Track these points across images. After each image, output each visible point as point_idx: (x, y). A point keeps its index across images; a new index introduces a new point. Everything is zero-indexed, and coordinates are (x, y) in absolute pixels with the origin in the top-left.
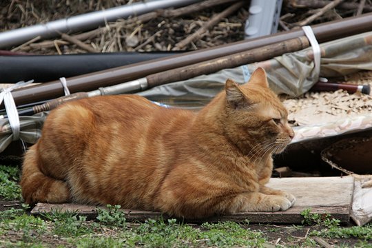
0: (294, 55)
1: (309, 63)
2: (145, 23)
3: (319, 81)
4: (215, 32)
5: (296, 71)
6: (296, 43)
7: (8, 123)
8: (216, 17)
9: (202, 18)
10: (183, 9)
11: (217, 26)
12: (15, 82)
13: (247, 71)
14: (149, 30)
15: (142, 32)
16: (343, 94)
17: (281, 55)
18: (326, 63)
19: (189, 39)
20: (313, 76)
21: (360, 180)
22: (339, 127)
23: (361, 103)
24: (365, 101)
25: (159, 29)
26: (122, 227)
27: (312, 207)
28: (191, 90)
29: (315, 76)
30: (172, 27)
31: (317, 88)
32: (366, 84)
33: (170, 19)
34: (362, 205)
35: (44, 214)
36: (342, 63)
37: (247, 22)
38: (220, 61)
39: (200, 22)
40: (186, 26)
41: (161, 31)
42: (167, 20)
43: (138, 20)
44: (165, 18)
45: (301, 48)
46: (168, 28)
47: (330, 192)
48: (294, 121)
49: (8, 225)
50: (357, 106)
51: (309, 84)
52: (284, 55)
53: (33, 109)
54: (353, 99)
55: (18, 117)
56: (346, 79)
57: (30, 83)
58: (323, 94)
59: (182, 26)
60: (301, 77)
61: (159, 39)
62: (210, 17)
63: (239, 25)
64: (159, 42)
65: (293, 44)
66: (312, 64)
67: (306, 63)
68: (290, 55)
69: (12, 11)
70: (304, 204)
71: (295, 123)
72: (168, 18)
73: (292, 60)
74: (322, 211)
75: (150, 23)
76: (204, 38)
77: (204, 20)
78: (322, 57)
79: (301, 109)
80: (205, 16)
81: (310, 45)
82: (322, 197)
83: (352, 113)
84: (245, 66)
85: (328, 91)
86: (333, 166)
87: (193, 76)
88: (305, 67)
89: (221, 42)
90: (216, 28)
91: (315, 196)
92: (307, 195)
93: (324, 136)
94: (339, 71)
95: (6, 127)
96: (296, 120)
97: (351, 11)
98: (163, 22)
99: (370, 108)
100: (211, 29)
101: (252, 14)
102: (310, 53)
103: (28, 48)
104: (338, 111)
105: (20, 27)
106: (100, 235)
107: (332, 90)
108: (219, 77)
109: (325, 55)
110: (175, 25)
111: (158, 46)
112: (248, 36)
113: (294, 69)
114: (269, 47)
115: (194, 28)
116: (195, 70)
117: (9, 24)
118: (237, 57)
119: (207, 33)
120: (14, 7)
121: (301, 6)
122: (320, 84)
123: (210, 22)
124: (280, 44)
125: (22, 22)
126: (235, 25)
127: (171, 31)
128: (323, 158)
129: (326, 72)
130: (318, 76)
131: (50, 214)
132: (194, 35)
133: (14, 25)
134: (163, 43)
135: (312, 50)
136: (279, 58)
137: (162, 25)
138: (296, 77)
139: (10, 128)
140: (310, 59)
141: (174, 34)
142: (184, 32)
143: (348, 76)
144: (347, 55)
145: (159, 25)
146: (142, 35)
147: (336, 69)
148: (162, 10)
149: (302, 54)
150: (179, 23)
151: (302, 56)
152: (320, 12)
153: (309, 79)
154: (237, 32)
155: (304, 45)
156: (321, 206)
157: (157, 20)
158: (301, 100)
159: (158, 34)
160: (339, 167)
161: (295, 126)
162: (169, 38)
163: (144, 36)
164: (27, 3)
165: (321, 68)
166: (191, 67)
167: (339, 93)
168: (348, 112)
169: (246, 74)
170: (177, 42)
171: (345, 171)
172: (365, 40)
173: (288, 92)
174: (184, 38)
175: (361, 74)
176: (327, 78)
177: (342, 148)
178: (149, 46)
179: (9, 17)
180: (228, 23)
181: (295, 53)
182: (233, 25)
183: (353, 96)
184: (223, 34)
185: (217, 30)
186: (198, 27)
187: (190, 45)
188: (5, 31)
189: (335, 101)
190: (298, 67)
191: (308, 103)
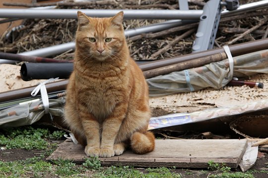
0: (217, 64)
1: (227, 68)
2: (134, 41)
3: (233, 79)
4: (176, 48)
5: (217, 74)
6: (219, 57)
7: (42, 103)
8: (177, 38)
9: (169, 38)
10: (157, 33)
11: (178, 44)
12: (48, 79)
13: (188, 73)
14: (136, 46)
15: (132, 47)
16: (246, 88)
17: (209, 63)
18: (237, 69)
19: (160, 52)
20: (229, 77)
21: (251, 141)
22: (241, 109)
23: (256, 94)
24: (259, 92)
25: (142, 46)
26: (98, 170)
27: (216, 158)
28: (153, 84)
29: (230, 76)
30: (150, 44)
31: (231, 84)
32: (261, 82)
33: (149, 39)
34: (249, 157)
35: (53, 160)
36: (247, 69)
37: (194, 42)
38: (171, 67)
39: (167, 41)
40: (159, 43)
41: (143, 47)
42: (148, 40)
43: (130, 40)
44: (146, 39)
45: (221, 60)
46: (147, 45)
47: (230, 149)
48: (214, 105)
49: (29, 167)
50: (254, 96)
51: (226, 81)
52: (211, 64)
53: (57, 95)
54: (253, 91)
55: (48, 100)
56: (250, 79)
57: (57, 79)
58: (235, 87)
59: (156, 44)
60: (221, 77)
61: (141, 51)
62: (174, 38)
63: (191, 43)
64: (141, 53)
65: (217, 57)
66: (228, 69)
67: (224, 69)
68: (215, 63)
69: (58, 34)
70: (212, 157)
71: (215, 106)
72: (148, 39)
73: (215, 66)
74: (221, 161)
75: (137, 42)
76: (169, 51)
77: (170, 40)
78: (234, 65)
79: (220, 97)
80: (171, 37)
81: (227, 58)
82: (224, 152)
83: (250, 99)
84: (186, 70)
85: (238, 86)
86: (237, 132)
87: (154, 76)
88: (223, 71)
89: (179, 54)
90: (177, 45)
91: (219, 151)
92: (215, 150)
93: (231, 114)
94: (245, 73)
95: (41, 106)
96: (216, 104)
97: (261, 35)
98: (145, 41)
99: (262, 97)
100: (173, 46)
101: (197, 37)
102: (227, 62)
103: (64, 56)
104: (242, 98)
105: (62, 43)
106: (83, 175)
107: (240, 85)
108: (171, 77)
109: (236, 63)
110: (152, 43)
111: (141, 56)
112: (194, 50)
113: (216, 72)
114: (201, 59)
115: (164, 45)
116: (156, 72)
117: (56, 42)
118: (182, 64)
119: (171, 48)
120: (59, 31)
121: (230, 32)
122: (233, 81)
123: (174, 41)
124: (208, 57)
125: (63, 40)
126: (189, 43)
127: (149, 46)
128: (231, 128)
129: (237, 74)
130: (232, 77)
131: (57, 160)
132: (163, 49)
133: (58, 42)
134: (144, 54)
135: (228, 61)
136: (208, 66)
137: (144, 43)
138: (218, 77)
139: (43, 107)
140: (227, 66)
141: (151, 49)
142: (157, 47)
143: (251, 76)
144: (250, 64)
145: (142, 43)
146: (132, 49)
147: (243, 72)
148: (145, 34)
149: (222, 63)
150: (155, 42)
151: (222, 64)
152: (241, 36)
153: (226, 78)
154: (190, 47)
155: (223, 58)
156: (221, 158)
157: (141, 40)
158: (221, 91)
159: (141, 48)
160: (240, 132)
161: (215, 107)
162: (148, 51)
163: (133, 50)
164: (66, 29)
165: (234, 72)
166: (154, 71)
167: (244, 87)
168: (248, 99)
169: (187, 75)
170: (152, 53)
171: (244, 135)
172: (261, 55)
173: (213, 86)
174: (157, 51)
175: (259, 75)
176: (238, 78)
177: (243, 121)
178: (135, 56)
179: (56, 37)
180: (184, 42)
181: (218, 63)
182: (187, 43)
183: (253, 89)
184: (181, 49)
185: (177, 46)
186: (166, 44)
187: (159, 56)
188: (53, 45)
189: (241, 92)
190: (219, 71)
191: (225, 92)
